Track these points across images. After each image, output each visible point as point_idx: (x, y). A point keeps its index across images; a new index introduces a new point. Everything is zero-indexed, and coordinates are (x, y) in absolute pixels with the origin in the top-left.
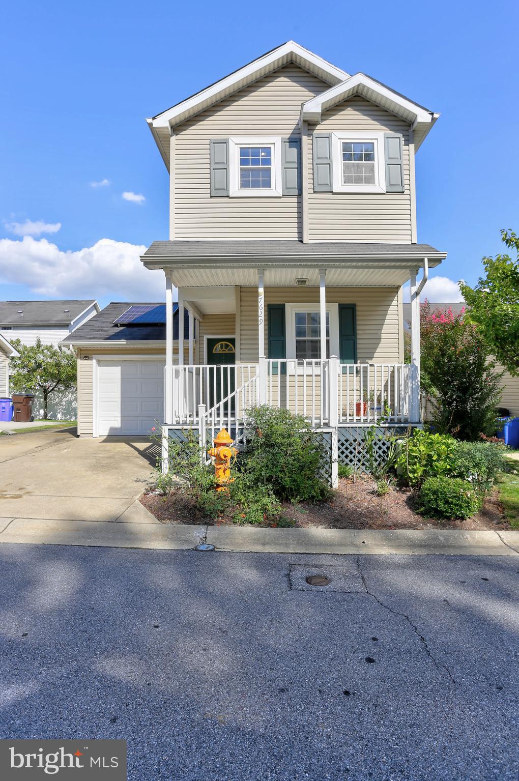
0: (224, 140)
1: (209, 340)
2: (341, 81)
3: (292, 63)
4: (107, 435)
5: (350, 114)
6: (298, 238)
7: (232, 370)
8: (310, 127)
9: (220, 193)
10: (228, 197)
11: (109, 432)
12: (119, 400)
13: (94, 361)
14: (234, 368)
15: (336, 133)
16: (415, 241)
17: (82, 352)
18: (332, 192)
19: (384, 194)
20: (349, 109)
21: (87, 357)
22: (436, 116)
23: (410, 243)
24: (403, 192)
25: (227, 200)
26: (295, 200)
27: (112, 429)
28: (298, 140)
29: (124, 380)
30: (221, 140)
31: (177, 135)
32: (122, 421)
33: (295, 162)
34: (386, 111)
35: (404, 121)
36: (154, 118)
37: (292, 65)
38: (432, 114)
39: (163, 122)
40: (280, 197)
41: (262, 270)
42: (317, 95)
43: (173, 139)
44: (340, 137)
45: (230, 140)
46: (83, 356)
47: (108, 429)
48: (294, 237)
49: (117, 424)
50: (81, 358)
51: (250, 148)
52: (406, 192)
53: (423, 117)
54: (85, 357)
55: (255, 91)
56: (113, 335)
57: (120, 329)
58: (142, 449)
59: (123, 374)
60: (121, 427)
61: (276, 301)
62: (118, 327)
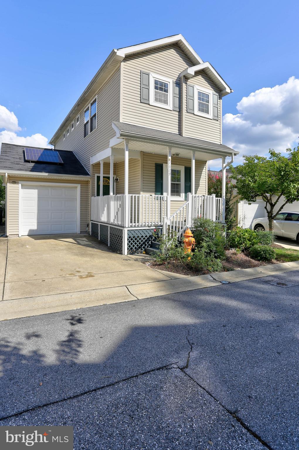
0: (148, 73)
1: (98, 177)
2: (200, 64)
3: (177, 44)
4: (27, 235)
5: (200, 78)
6: (178, 133)
7: (138, 197)
8: (186, 80)
9: (144, 101)
10: (149, 104)
11: (28, 233)
12: (36, 211)
13: (20, 185)
14: (139, 196)
15: (196, 86)
16: (221, 143)
17: (11, 178)
18: (194, 114)
19: (211, 119)
20: (200, 76)
22: (232, 91)
23: (219, 143)
24: (218, 120)
25: (148, 106)
26: (177, 113)
27: (30, 231)
28: (179, 84)
29: (40, 198)
30: (146, 72)
31: (124, 62)
32: (38, 225)
33: (177, 94)
34: (213, 82)
35: (219, 88)
36: (118, 50)
37: (176, 45)
38: (231, 90)
39: (122, 53)
40: (171, 111)
41: (170, 147)
42: (189, 67)
43: (122, 64)
44: (198, 89)
45: (150, 74)
46: (11, 181)
47: (28, 231)
48: (177, 132)
49: (35, 227)
50: (9, 183)
51: (160, 81)
52: (219, 121)
53: (228, 90)
54: (13, 182)
55: (161, 52)
56: (33, 168)
57: (33, 164)
58: (76, 242)
59: (39, 195)
60: (37, 229)
61: (159, 162)
62: (30, 163)
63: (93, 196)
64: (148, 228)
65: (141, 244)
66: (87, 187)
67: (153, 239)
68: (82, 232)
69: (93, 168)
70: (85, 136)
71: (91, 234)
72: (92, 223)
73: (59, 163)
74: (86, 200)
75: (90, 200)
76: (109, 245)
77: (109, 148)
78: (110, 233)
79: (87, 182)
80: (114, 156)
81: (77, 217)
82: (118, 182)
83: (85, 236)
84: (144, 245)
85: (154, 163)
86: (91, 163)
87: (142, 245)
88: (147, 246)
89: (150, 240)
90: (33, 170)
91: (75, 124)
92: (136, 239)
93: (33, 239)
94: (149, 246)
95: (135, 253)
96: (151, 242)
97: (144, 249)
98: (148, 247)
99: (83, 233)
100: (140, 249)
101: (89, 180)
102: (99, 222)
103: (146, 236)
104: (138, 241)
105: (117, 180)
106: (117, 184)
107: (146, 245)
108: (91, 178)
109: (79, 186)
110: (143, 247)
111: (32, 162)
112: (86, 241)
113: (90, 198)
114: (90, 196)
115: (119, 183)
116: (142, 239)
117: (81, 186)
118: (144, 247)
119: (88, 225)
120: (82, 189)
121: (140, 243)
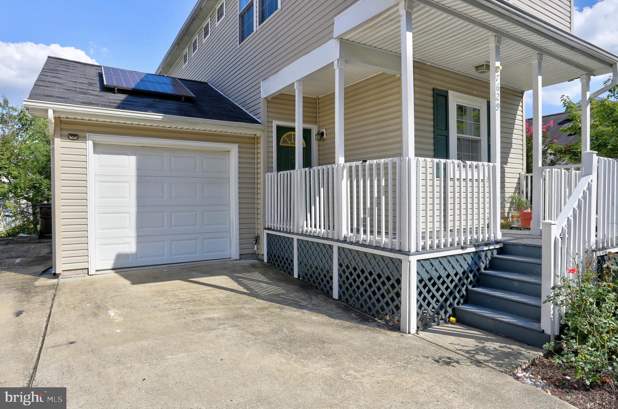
1: (279, 128)
4: (111, 267)
11: (115, 263)
12: (132, 209)
13: (90, 144)
17: (64, 126)
21: (74, 136)
27: (120, 257)
32: (138, 243)
46: (67, 133)
47: (113, 257)
50: (61, 136)
54: (72, 135)
56: (122, 104)
57: (122, 97)
58: (241, 289)
59: (139, 169)
60: (136, 253)
61: (441, 86)
62: (114, 93)
63: (268, 172)
64: (460, 251)
65: (444, 297)
66: (253, 150)
67: (469, 280)
68: (243, 256)
69: (268, 107)
70: (242, 39)
71: (266, 261)
72: (268, 234)
73: (185, 97)
74: (252, 181)
75: (261, 181)
76: (336, 295)
77: (332, 39)
78: (340, 265)
79: (254, 140)
80: (346, 61)
81: (230, 223)
82: (324, 140)
83: (254, 266)
84: (451, 300)
85: (431, 87)
86: (263, 95)
87: (446, 300)
88: (457, 301)
89: (463, 285)
90: (122, 106)
91: (201, 41)
92: (434, 284)
93: (127, 282)
94: (462, 301)
95: (433, 324)
96: (467, 290)
97: (450, 310)
98: (458, 303)
99: (246, 259)
100: (442, 312)
101: (258, 134)
102: (293, 233)
103: (456, 274)
104: (438, 290)
105: (322, 134)
106: (319, 146)
107: (455, 298)
108: (262, 130)
109: (234, 149)
110: (448, 303)
111: (121, 91)
112: (266, 283)
113: (261, 176)
114: (261, 170)
115: (326, 142)
116: (448, 281)
117: (239, 147)
118: (451, 305)
119: (257, 240)
120: (242, 155)
121: (442, 295)
